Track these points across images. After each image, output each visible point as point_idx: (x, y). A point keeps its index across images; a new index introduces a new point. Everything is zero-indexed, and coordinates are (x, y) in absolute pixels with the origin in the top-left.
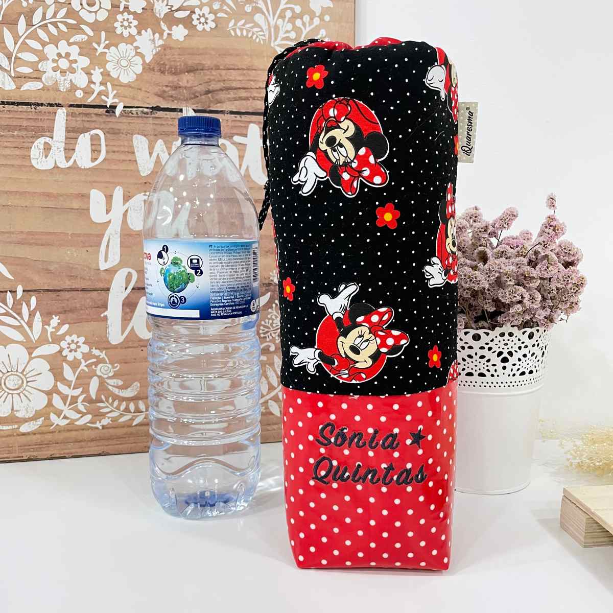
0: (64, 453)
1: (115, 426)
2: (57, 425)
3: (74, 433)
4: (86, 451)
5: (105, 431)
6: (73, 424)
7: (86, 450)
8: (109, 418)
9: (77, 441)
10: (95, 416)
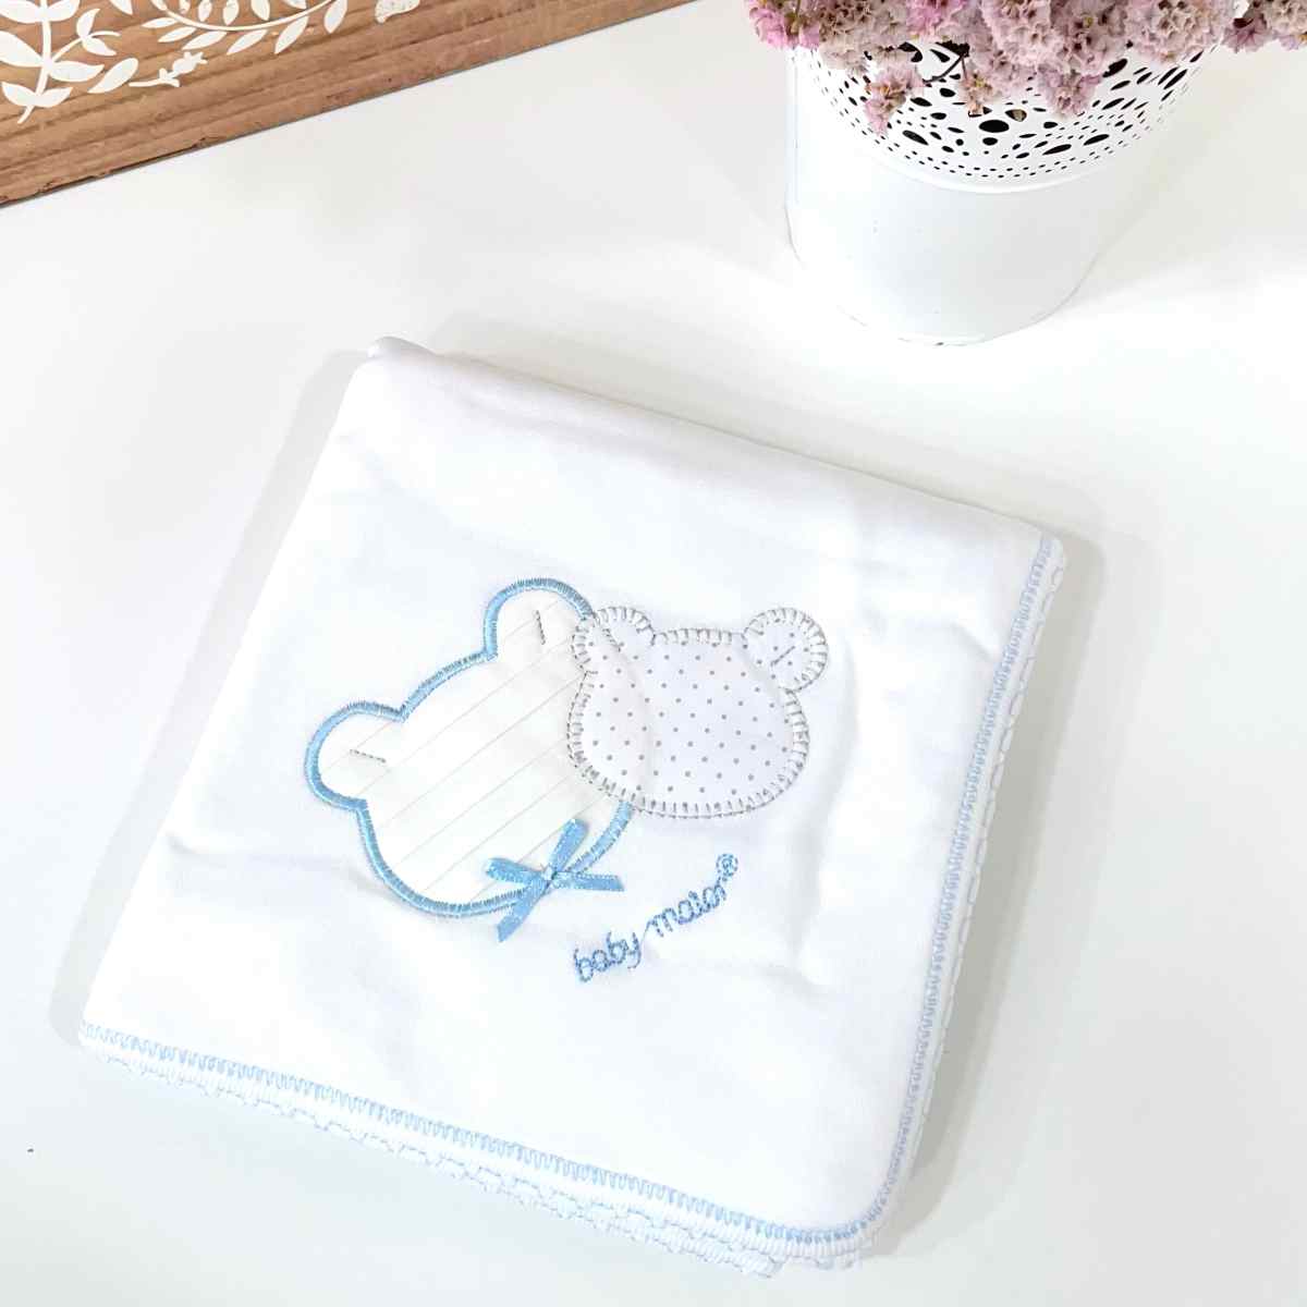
0: (86, 170)
1: (221, 68)
2: (36, 108)
3: (94, 115)
4: (149, 149)
5: (194, 87)
6: (86, 94)
7: (149, 146)
8: (194, 52)
9: (110, 133)
10: (147, 58)
